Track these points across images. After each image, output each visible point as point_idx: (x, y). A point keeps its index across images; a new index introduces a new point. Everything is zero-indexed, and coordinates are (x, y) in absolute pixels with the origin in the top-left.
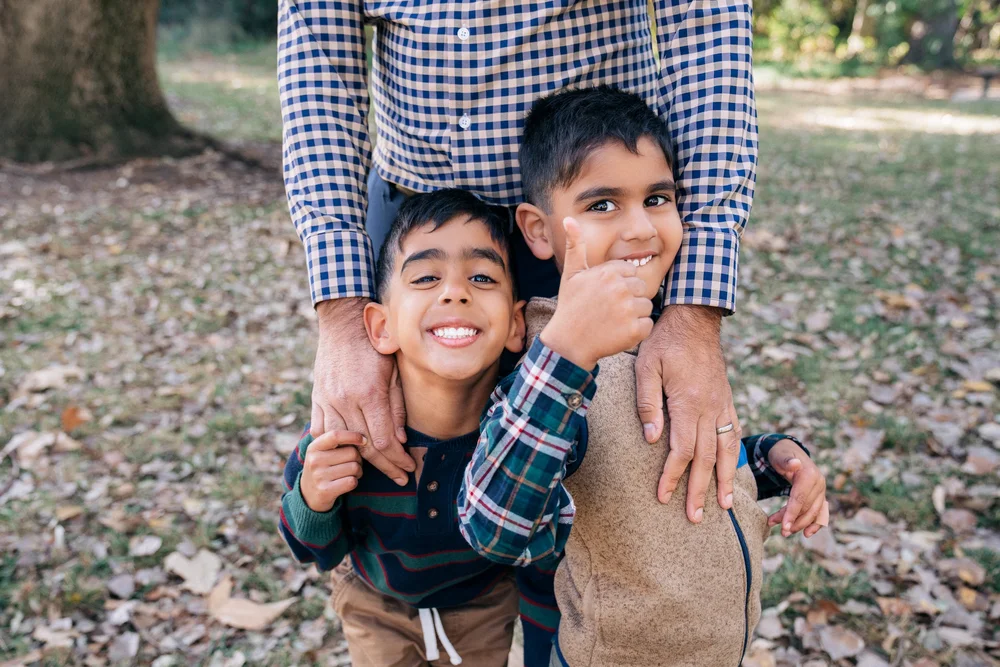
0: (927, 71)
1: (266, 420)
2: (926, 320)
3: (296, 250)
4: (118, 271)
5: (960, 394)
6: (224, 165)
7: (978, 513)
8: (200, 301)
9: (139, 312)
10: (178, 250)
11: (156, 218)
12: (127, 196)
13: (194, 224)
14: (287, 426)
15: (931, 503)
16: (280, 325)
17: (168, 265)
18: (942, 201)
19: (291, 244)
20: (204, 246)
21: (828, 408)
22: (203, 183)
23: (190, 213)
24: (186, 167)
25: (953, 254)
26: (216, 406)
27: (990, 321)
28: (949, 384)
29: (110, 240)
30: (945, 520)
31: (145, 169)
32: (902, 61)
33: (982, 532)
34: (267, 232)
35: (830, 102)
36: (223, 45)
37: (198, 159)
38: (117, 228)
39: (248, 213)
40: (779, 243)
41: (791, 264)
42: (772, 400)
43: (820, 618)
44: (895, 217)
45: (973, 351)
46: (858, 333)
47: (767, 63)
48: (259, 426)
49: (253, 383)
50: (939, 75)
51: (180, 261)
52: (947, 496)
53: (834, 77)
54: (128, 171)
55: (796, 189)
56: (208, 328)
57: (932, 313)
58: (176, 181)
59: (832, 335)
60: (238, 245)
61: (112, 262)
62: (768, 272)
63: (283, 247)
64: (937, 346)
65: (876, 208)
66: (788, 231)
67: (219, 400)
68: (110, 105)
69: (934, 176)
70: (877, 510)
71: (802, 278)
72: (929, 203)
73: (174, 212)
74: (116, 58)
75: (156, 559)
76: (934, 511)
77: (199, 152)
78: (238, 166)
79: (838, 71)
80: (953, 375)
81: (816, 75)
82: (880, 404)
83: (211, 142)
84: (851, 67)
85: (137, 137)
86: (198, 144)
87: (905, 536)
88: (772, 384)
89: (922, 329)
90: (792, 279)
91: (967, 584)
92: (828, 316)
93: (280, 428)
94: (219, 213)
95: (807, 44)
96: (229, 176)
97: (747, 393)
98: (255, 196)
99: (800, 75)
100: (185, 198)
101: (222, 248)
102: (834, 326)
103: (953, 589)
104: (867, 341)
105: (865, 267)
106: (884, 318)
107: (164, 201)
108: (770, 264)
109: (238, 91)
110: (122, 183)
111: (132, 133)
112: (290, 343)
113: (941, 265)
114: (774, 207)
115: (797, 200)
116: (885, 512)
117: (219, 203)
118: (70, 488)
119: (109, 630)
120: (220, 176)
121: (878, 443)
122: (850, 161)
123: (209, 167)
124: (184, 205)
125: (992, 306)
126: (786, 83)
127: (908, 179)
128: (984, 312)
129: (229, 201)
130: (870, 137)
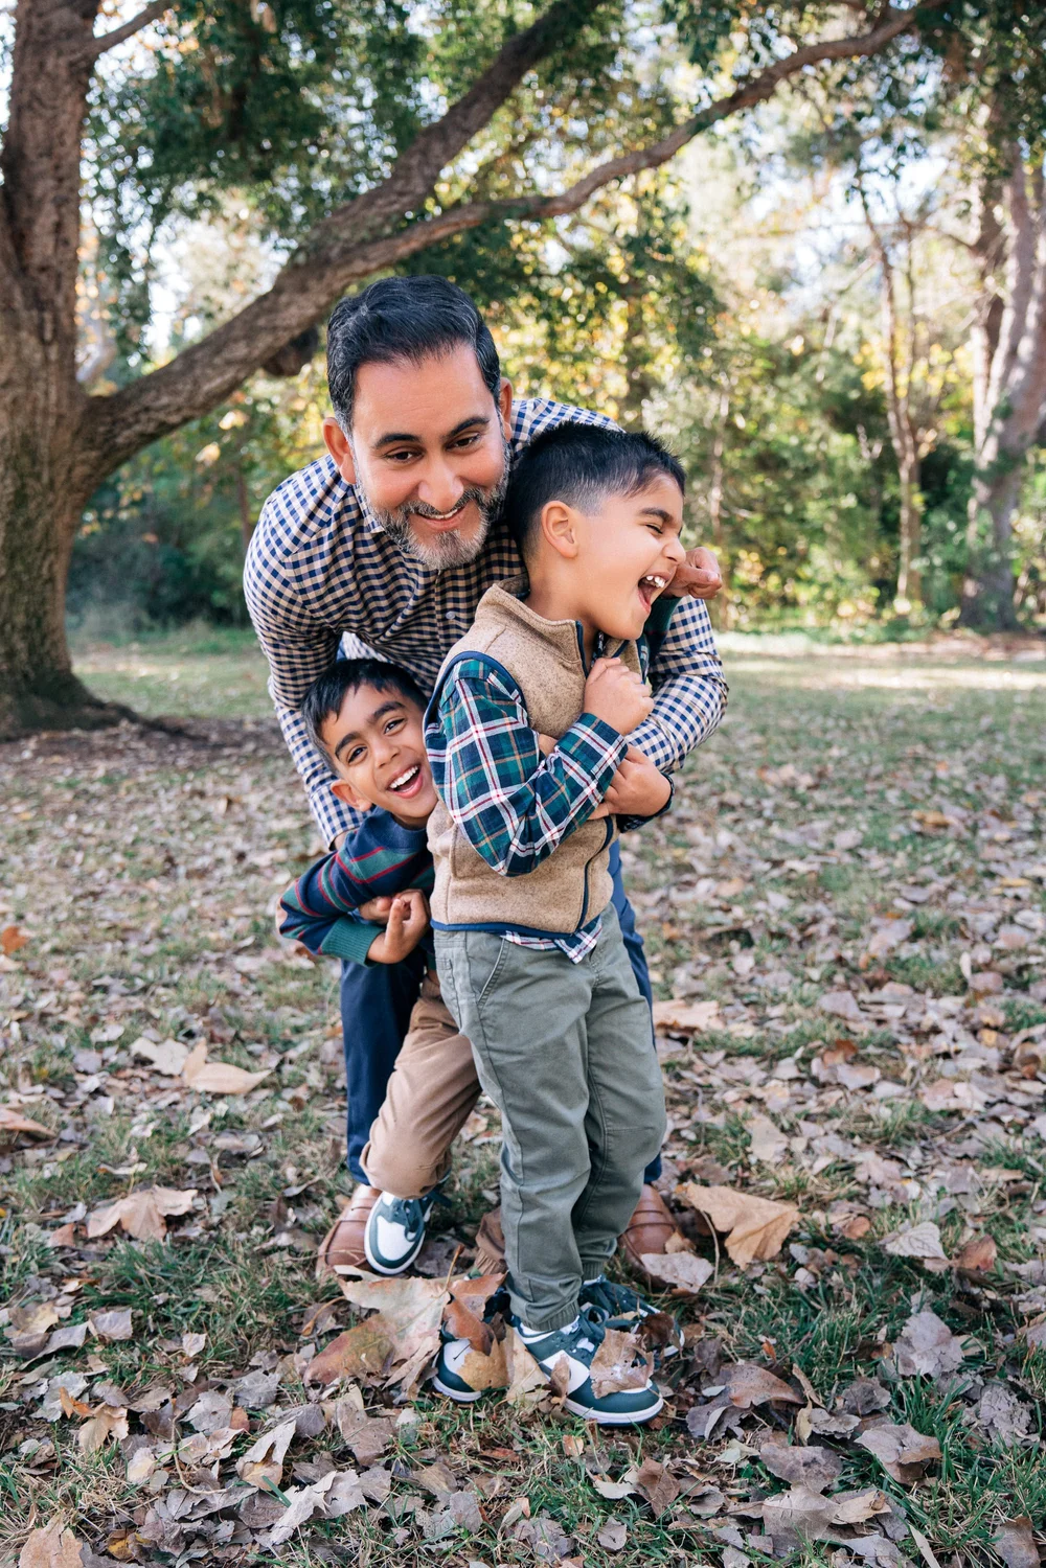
0: (985, 634)
1: (221, 945)
2: (967, 835)
3: (236, 808)
4: (32, 835)
5: (998, 890)
6: (142, 735)
7: (1006, 975)
8: (131, 856)
9: (64, 866)
10: (96, 815)
11: (70, 786)
12: (33, 767)
13: (115, 790)
14: (246, 948)
15: (958, 968)
16: (228, 870)
17: (88, 828)
18: (994, 741)
19: (230, 802)
20: (127, 810)
21: (855, 908)
22: (121, 753)
23: (108, 779)
24: (98, 737)
25: (1000, 780)
26: (161, 936)
27: (1035, 834)
28: (987, 882)
29: (18, 809)
30: (971, 984)
31: (51, 741)
32: (955, 624)
33: (1009, 991)
34: (202, 794)
35: (873, 665)
36: (123, 634)
37: (112, 731)
38: (24, 797)
39: (176, 778)
40: (807, 780)
41: (819, 797)
42: (794, 906)
43: (839, 1058)
44: (939, 757)
45: (1015, 857)
46: (892, 849)
47: (799, 629)
48: (216, 951)
49: (201, 917)
50: (998, 637)
51: (103, 824)
52: (974, 961)
53: (878, 642)
54: (32, 744)
55: (829, 737)
56: (143, 876)
57: (974, 829)
58: (88, 752)
59: (863, 852)
60: (168, 808)
61: (24, 828)
62: (793, 805)
63: (223, 804)
64: (975, 856)
65: (920, 749)
66: (817, 768)
67: (166, 930)
68: (11, 672)
69: (985, 722)
70: (903, 982)
71: (832, 808)
72: (979, 744)
73: (92, 781)
74: (20, 619)
75: (123, 1045)
76: (961, 976)
77: (114, 723)
78: (159, 735)
79: (883, 636)
80: (991, 875)
81: (857, 641)
82: (915, 903)
83: (125, 712)
84: (897, 630)
85: (43, 707)
86: (112, 714)
87: (932, 1003)
88: (794, 893)
89: (961, 842)
90: (819, 809)
91: (987, 1026)
92: (860, 836)
93: (238, 952)
94: (143, 779)
95: (845, 609)
96: (149, 745)
97: (766, 900)
98: (182, 762)
99: (838, 641)
100: (101, 768)
101: (150, 810)
102: (866, 843)
103: (974, 1032)
104: (901, 855)
105: (904, 796)
106: (920, 834)
107: (77, 771)
108: (794, 797)
109: (142, 679)
110: (27, 755)
111: (36, 701)
112: (241, 885)
113: (987, 792)
114: (801, 752)
115: (829, 745)
116: (912, 984)
117: (141, 769)
118: (18, 1000)
119: (81, 1097)
120: (141, 745)
121: (908, 932)
122: (895, 711)
123: (125, 738)
124: (100, 772)
125: (1037, 819)
126: (821, 649)
127: (957, 726)
128: (1028, 826)
129: (151, 768)
130: (917, 693)
